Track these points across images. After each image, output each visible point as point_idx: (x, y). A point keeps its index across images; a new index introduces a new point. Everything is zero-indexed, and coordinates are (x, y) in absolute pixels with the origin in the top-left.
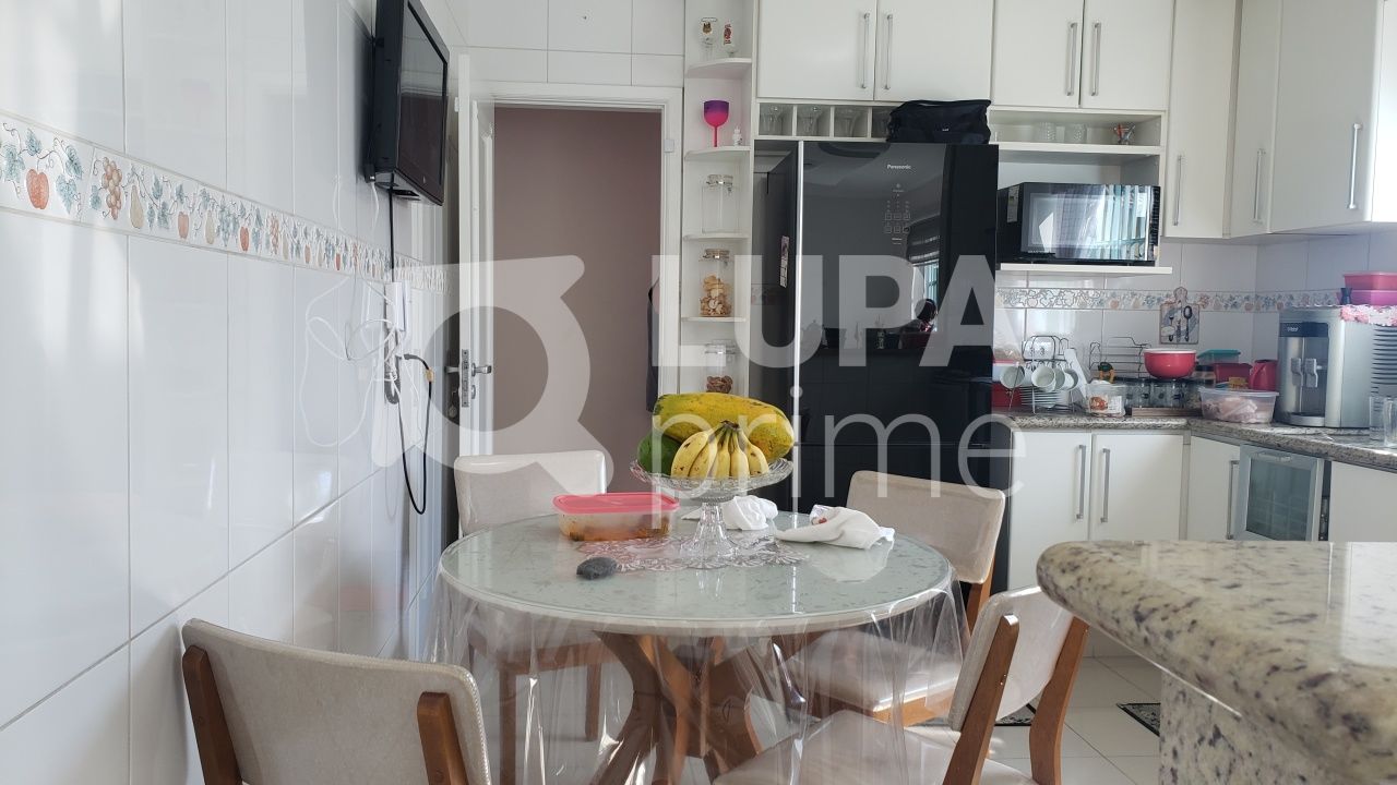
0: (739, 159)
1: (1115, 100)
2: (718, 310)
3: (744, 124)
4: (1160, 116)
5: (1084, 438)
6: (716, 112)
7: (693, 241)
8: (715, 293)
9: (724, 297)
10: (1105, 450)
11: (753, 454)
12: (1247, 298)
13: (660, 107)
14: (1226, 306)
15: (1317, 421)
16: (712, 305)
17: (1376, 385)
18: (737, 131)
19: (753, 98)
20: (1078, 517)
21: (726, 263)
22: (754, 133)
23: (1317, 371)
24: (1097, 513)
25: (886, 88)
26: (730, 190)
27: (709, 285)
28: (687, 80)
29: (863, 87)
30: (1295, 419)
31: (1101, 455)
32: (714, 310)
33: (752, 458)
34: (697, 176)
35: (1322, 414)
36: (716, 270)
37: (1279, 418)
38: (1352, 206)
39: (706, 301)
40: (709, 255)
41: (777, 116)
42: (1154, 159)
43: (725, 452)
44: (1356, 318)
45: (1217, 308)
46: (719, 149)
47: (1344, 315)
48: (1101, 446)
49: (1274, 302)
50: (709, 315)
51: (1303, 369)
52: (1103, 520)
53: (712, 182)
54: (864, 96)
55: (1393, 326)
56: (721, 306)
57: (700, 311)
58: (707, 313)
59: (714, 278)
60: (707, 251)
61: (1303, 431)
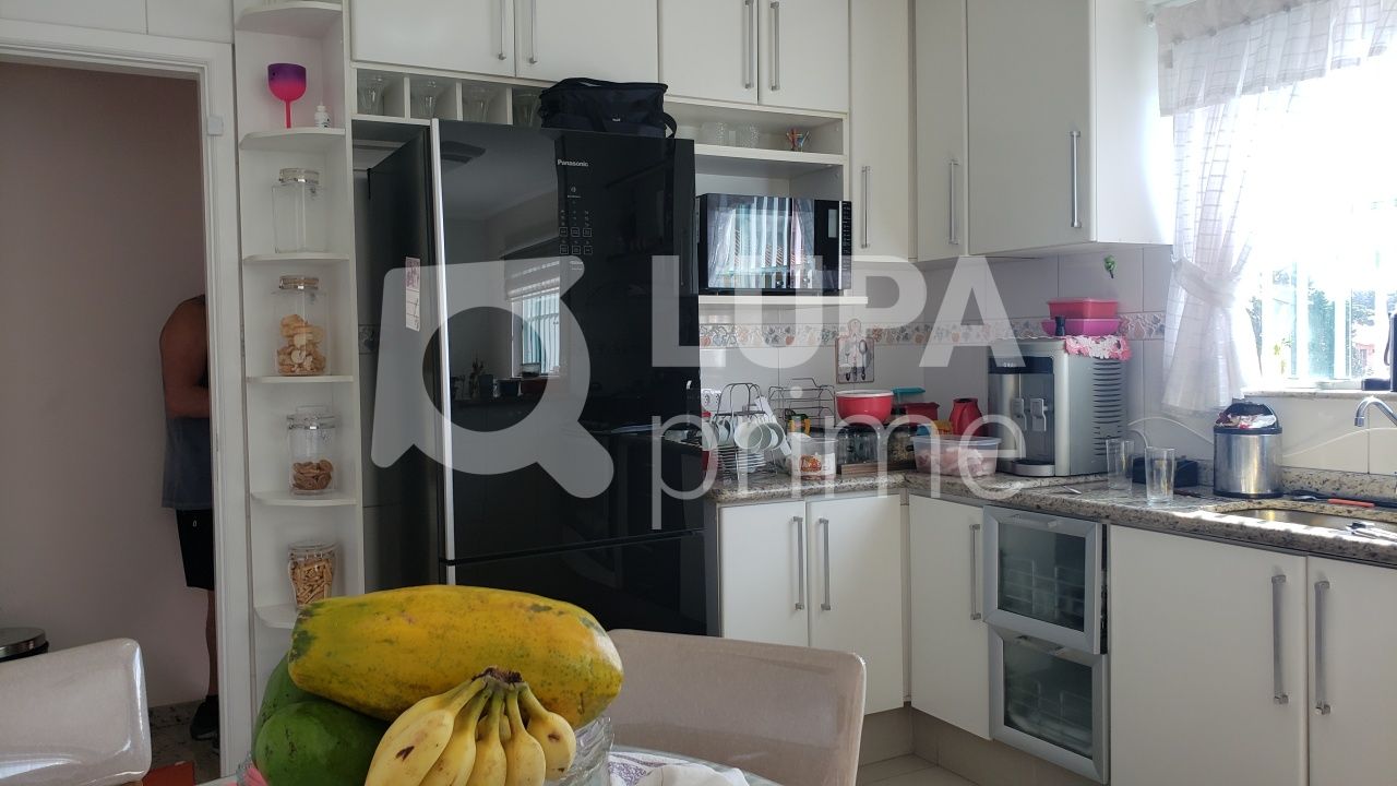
0: (328, 146)
1: (796, 97)
2: (308, 363)
3: (331, 97)
4: (842, 120)
5: (796, 508)
6: (286, 81)
7: (257, 264)
8: (301, 340)
9: (314, 344)
10: (821, 521)
11: (554, 737)
12: (917, 329)
13: (196, 71)
14: (898, 338)
15: (1046, 470)
16: (296, 357)
17: (1098, 425)
18: (321, 108)
19: (347, 61)
20: (799, 607)
21: (313, 295)
22: (351, 110)
23: (1045, 412)
24: (817, 600)
25: (532, 61)
26: (313, 192)
27: (290, 327)
28: (236, 32)
29: (501, 57)
30: (1021, 468)
31: (817, 526)
32: (300, 365)
33: (552, 745)
34: (262, 169)
35: (1051, 462)
36: (299, 306)
37: (1004, 469)
38: (1076, 224)
39: (288, 350)
40: (287, 284)
41: (381, 87)
42: (838, 168)
43: (495, 750)
44: (1079, 351)
45: (890, 341)
46: (295, 130)
47: (1068, 348)
48: (816, 515)
49: (948, 332)
50: (292, 374)
51: (1027, 411)
52: (826, 607)
53: (286, 179)
54: (504, 70)
55: (1110, 358)
56: (310, 359)
57: (277, 367)
58: (288, 370)
59: (296, 318)
60: (284, 279)
61: (1038, 482)
